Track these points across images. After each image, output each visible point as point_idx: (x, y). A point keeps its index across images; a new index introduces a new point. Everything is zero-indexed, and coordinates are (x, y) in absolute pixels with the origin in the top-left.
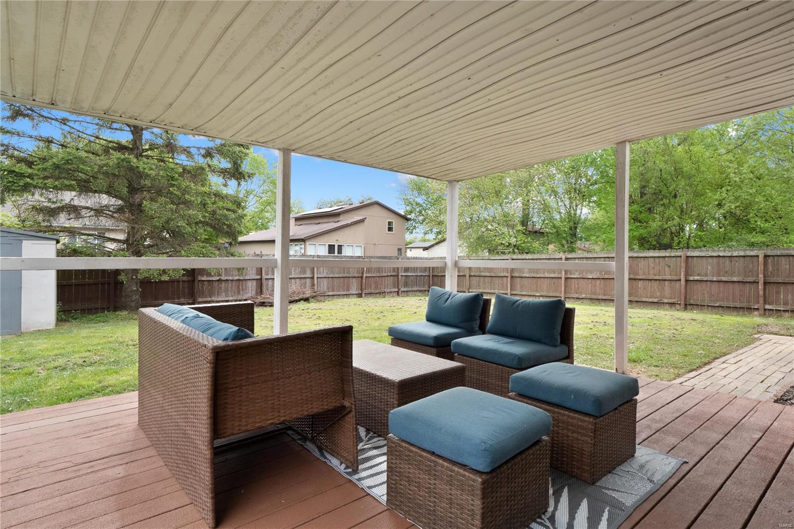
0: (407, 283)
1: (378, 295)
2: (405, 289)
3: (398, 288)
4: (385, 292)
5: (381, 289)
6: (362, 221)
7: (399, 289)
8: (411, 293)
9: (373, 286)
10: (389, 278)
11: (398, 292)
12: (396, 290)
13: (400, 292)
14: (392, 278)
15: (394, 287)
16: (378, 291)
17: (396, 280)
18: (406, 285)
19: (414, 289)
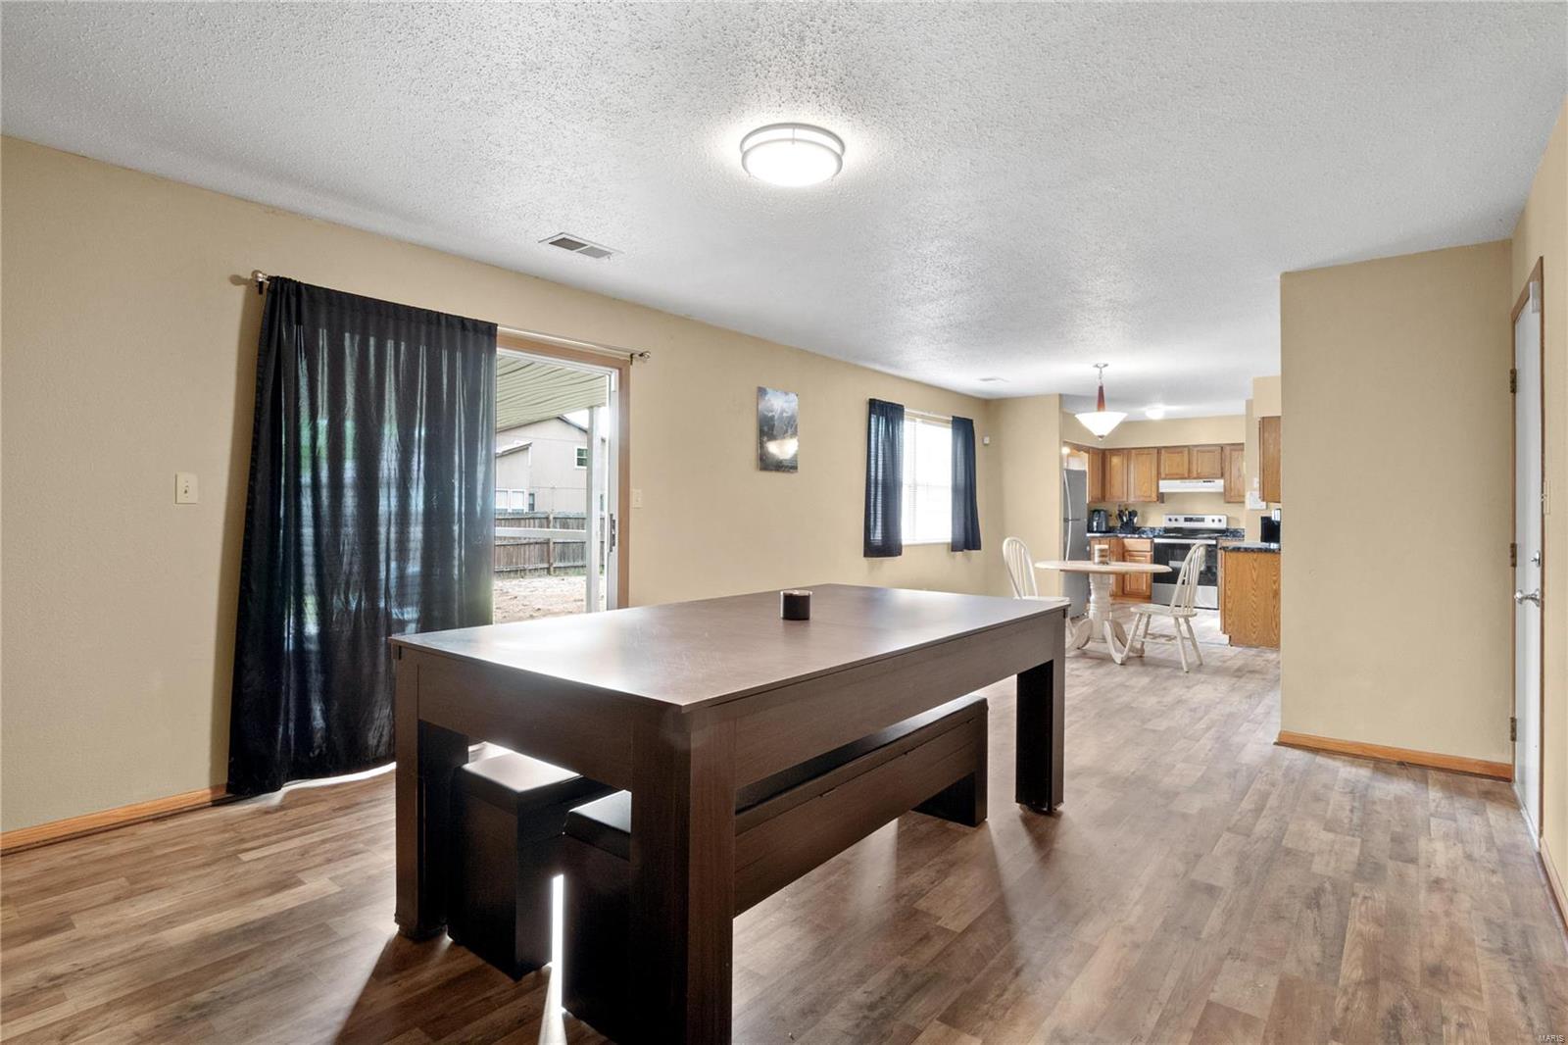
0: (564, 554)
1: (512, 575)
2: (561, 565)
3: (549, 562)
4: (525, 570)
5: (517, 564)
6: (525, 448)
7: (551, 565)
8: (573, 569)
9: (504, 560)
10: (532, 547)
11: (548, 569)
12: (546, 565)
13: (552, 569)
14: (537, 546)
15: (542, 561)
16: (513, 567)
17: (545, 550)
18: (563, 557)
19: (576, 564)
